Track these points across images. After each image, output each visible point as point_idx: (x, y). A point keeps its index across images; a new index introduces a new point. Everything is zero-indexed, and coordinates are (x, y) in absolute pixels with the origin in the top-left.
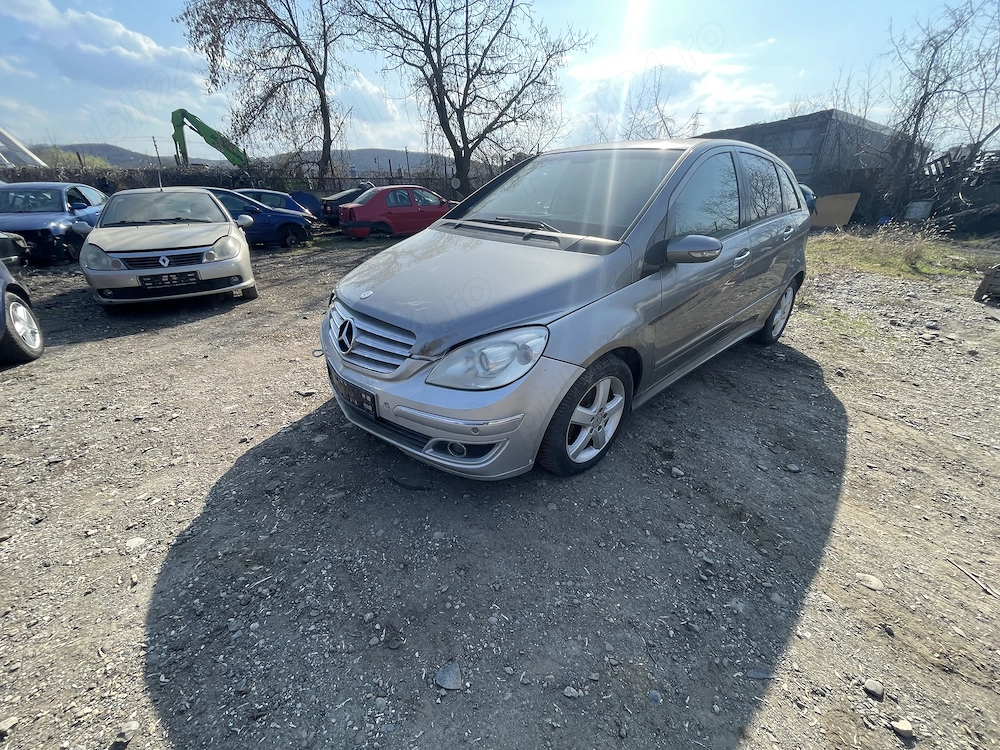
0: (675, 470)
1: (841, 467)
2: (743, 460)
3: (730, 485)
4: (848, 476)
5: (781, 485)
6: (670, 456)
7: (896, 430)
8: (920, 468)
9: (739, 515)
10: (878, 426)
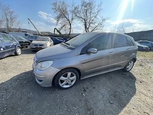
0: (84, 94)
1: (125, 105)
2: (100, 96)
3: (93, 101)
4: (126, 109)
5: (105, 106)
6: (85, 91)
7: (148, 100)
8: (149, 113)
9: (89, 110)
10: (143, 97)
